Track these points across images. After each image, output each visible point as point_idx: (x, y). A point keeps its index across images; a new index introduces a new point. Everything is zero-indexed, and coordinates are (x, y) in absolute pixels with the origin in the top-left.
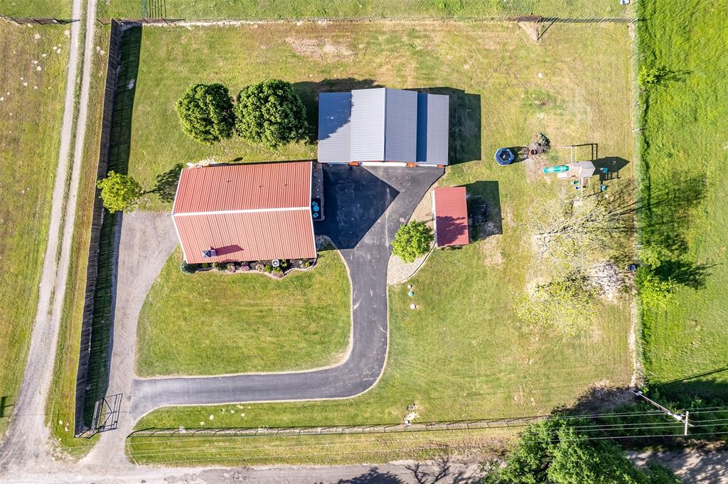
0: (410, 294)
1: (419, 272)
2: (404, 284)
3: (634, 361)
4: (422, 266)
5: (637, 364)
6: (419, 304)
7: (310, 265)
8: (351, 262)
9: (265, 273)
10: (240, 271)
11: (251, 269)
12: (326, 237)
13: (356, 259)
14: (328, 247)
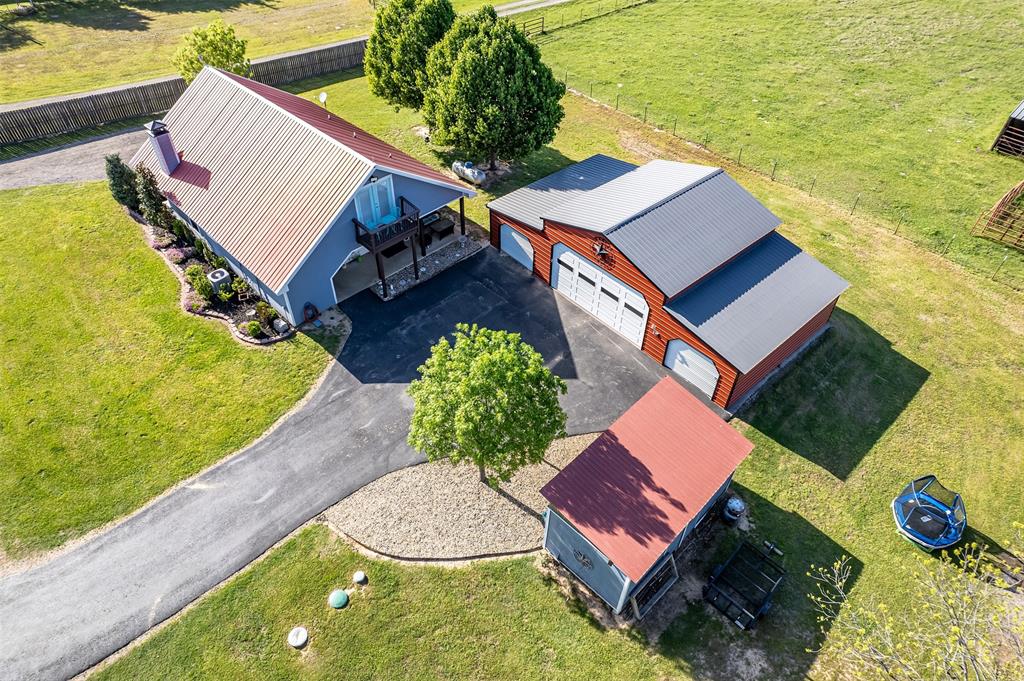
0: (335, 597)
1: (427, 570)
2: (354, 557)
4: (449, 566)
6: (320, 650)
7: (259, 335)
8: (330, 404)
9: (181, 284)
10: (163, 254)
11: (183, 263)
12: (348, 324)
13: (342, 403)
14: (327, 340)
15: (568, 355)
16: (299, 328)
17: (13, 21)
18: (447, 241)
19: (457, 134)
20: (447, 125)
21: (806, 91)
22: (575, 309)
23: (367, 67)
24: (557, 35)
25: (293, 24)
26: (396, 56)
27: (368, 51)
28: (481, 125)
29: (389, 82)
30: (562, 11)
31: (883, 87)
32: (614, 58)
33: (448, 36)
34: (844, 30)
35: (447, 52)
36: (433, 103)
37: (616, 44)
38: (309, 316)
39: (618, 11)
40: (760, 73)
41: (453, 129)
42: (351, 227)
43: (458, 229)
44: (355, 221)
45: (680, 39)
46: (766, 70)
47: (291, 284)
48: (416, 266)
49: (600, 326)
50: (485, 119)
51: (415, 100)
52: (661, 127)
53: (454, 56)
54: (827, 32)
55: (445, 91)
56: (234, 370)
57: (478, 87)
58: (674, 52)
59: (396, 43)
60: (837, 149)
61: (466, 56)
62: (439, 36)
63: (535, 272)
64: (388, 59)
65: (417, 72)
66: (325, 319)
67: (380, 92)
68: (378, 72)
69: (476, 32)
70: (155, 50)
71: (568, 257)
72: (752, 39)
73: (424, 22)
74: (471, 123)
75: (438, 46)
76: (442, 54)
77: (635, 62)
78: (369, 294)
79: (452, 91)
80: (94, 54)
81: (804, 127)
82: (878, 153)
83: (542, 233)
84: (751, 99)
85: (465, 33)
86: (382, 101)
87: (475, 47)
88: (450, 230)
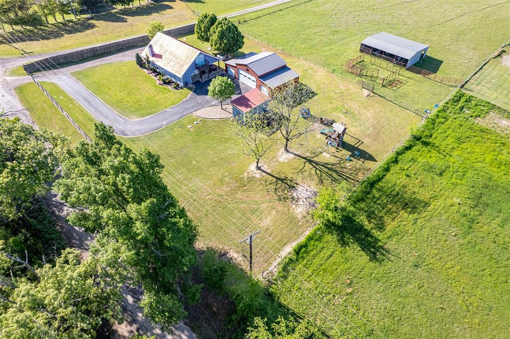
0: (195, 123)
1: (211, 120)
2: (198, 118)
3: (275, 264)
4: (215, 120)
5: (274, 268)
6: (193, 128)
7: (175, 88)
8: (191, 98)
9: (157, 80)
10: (150, 75)
11: (156, 76)
12: (194, 86)
13: (194, 98)
14: (191, 89)
15: (241, 91)
16: (184, 87)
17: (88, 21)
18: (215, 72)
19: (218, 47)
20: (215, 45)
21: (317, 37)
22: (243, 84)
23: (195, 32)
24: (249, 22)
25: (169, 20)
26: (203, 29)
27: (195, 28)
28: (223, 45)
29: (201, 36)
30: (252, 14)
31: (340, 35)
32: (264, 29)
33: (215, 24)
34: (337, 19)
35: (215, 28)
36: (212, 40)
37: (266, 24)
38: (186, 85)
39: (269, 14)
40: (306, 32)
41: (217, 46)
42: (195, 65)
43: (218, 69)
44: (196, 64)
45: (286, 22)
46: (308, 31)
47: (183, 76)
48: (209, 76)
49: (248, 86)
50: (224, 43)
51: (207, 40)
52: (273, 47)
53: (217, 29)
54: (332, 20)
55: (215, 37)
56: (172, 94)
57: (222, 36)
58: (283, 26)
59: (202, 26)
60: (318, 51)
61: (219, 29)
62: (213, 24)
63: (235, 77)
64: (201, 30)
65: (208, 33)
66: (189, 85)
67: (199, 38)
68: (198, 33)
69: (222, 23)
70: (131, 28)
71: (241, 72)
72: (308, 22)
73: (209, 21)
74: (220, 44)
75: (213, 27)
76: (214, 29)
77: (270, 30)
78: (198, 81)
79: (216, 37)
80: (115, 29)
81: (313, 46)
82: (329, 52)
83: (236, 67)
84: (300, 39)
85: (219, 24)
86: (199, 41)
87: (222, 27)
88: (216, 69)
